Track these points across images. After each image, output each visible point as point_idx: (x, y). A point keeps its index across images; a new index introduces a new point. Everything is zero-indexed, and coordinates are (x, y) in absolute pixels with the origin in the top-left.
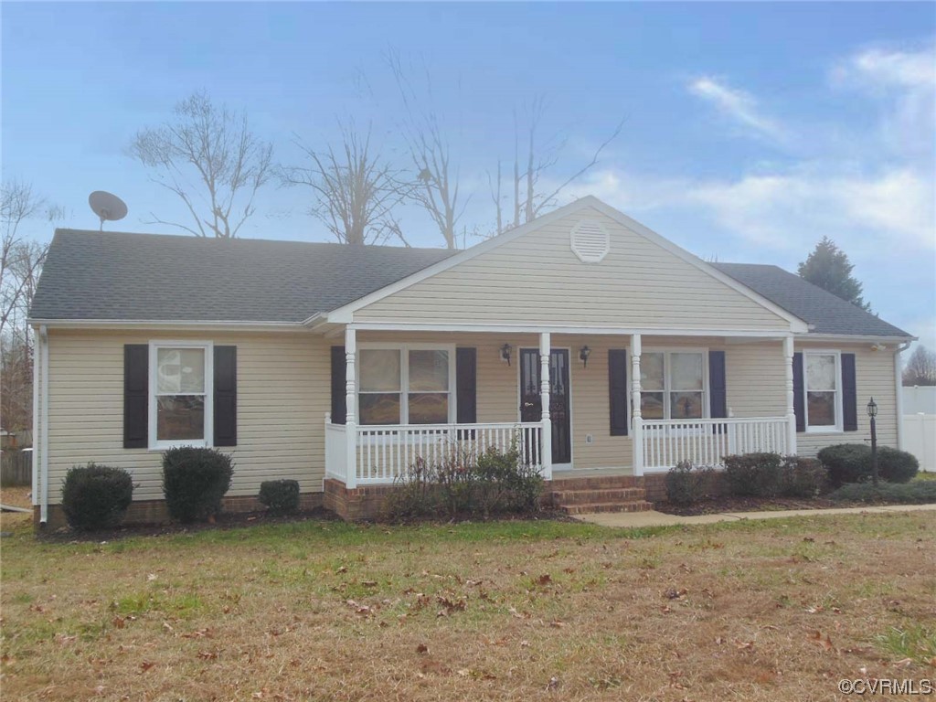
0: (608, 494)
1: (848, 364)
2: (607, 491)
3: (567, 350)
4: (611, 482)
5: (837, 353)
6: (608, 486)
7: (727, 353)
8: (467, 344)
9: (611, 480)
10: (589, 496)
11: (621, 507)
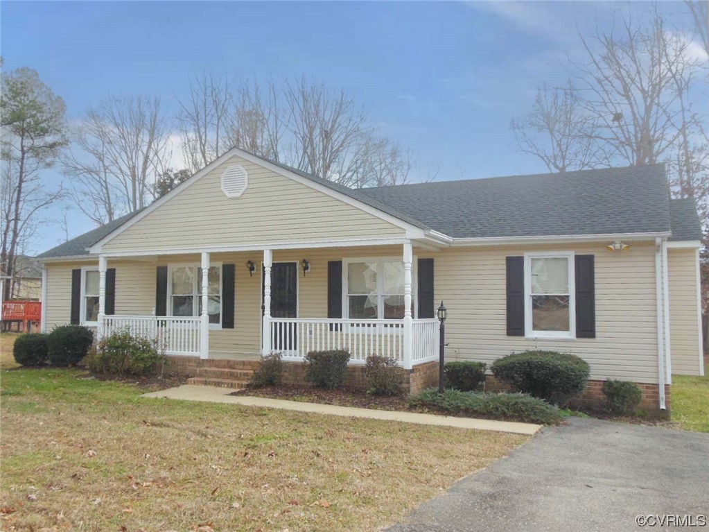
0: (227, 372)
1: (585, 268)
2: (239, 371)
3: (295, 264)
4: (244, 365)
5: (571, 256)
6: (241, 367)
7: (435, 260)
8: (229, 262)
9: (244, 363)
10: (215, 372)
11: (222, 383)
